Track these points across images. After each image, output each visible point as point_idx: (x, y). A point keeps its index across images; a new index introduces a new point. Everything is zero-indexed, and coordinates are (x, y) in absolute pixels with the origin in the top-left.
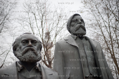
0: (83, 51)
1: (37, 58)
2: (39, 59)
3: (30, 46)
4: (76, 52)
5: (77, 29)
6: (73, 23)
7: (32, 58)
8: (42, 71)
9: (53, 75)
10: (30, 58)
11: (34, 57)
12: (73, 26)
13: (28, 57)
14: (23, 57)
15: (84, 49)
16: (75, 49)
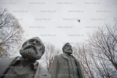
0: (71, 63)
1: (36, 55)
2: (38, 57)
3: (34, 44)
4: (66, 62)
5: (68, 50)
6: (66, 47)
7: (31, 54)
8: (37, 70)
9: (47, 76)
10: (29, 53)
11: (33, 54)
12: (66, 48)
13: (27, 52)
14: (24, 51)
15: (71, 62)
16: (66, 60)
